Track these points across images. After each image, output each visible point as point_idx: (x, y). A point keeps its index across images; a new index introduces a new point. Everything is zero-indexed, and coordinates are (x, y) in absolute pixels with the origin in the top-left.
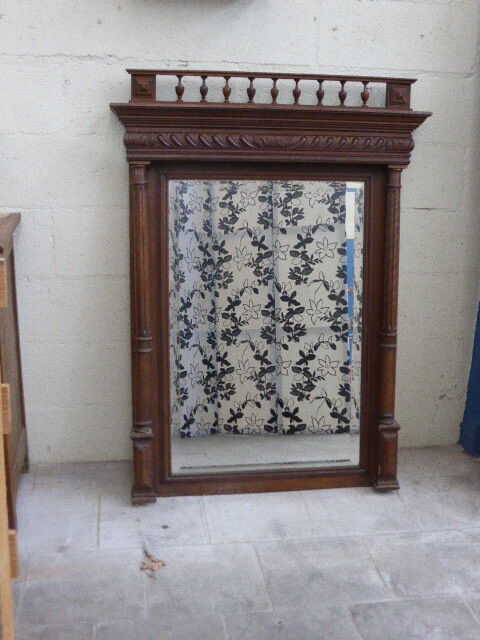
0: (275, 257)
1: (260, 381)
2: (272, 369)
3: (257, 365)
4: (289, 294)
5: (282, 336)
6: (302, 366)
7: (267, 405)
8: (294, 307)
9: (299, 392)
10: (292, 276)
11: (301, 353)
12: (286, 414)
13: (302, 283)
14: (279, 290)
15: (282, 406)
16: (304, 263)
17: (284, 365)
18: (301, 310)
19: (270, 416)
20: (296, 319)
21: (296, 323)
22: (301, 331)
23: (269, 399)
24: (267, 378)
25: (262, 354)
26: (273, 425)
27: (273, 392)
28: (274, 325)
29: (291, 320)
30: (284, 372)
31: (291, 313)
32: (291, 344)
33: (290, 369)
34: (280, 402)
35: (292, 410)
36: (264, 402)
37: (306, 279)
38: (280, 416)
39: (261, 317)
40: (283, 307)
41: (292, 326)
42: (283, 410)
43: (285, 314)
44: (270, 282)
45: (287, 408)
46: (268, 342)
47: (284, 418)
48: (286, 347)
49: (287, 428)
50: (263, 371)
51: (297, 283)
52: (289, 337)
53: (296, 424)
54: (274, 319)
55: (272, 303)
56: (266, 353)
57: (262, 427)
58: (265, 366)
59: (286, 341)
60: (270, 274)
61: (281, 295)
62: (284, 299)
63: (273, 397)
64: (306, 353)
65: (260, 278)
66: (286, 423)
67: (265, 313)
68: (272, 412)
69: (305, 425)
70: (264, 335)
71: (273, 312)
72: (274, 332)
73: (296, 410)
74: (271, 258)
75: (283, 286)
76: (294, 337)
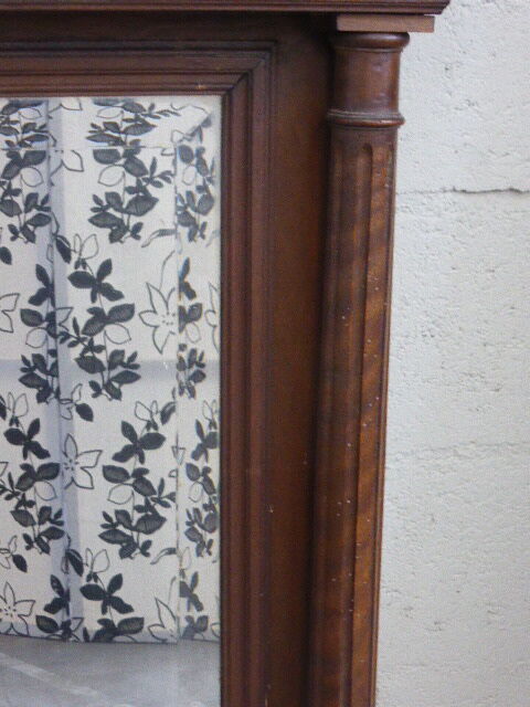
0: (54, 164)
1: (23, 502)
2: (51, 472)
3: (14, 456)
4: (93, 268)
5: (75, 383)
6: (131, 465)
7: (43, 566)
8: (106, 305)
9: (124, 533)
10: (100, 217)
11: (127, 429)
12: (91, 592)
13: (128, 239)
14: (66, 254)
15: (79, 569)
16: (131, 181)
17: (83, 461)
18: (124, 314)
19: (51, 595)
20: (112, 338)
21: (111, 348)
22: (126, 370)
23: (45, 549)
24: (40, 493)
25: (25, 427)
26: (58, 617)
27: (55, 533)
28: (53, 353)
29: (98, 340)
30: (82, 479)
31: (99, 319)
32: (100, 405)
33: (98, 473)
34: (73, 560)
35: (104, 582)
36: (33, 557)
37: (138, 227)
38: (76, 598)
39: (22, 329)
40: (77, 303)
41: (102, 357)
42: (84, 582)
43: (81, 325)
44: (42, 233)
45: (93, 576)
46: (41, 398)
47: (86, 602)
48: (86, 413)
49: (93, 626)
50: (30, 476)
51: (113, 238)
52: (93, 385)
53: (116, 617)
54: (55, 336)
55: (47, 292)
56: (35, 427)
57: (32, 621)
58: (36, 462)
59: (86, 396)
60: (42, 211)
61: (70, 269)
62: (79, 280)
63: (57, 546)
64: (140, 430)
65: (16, 221)
66: (91, 615)
67: (30, 318)
68: (55, 582)
69: (140, 621)
70: (28, 378)
71: (51, 317)
72: (54, 371)
73: (117, 582)
74: (42, 167)
75: (73, 244)
76: (108, 386)
